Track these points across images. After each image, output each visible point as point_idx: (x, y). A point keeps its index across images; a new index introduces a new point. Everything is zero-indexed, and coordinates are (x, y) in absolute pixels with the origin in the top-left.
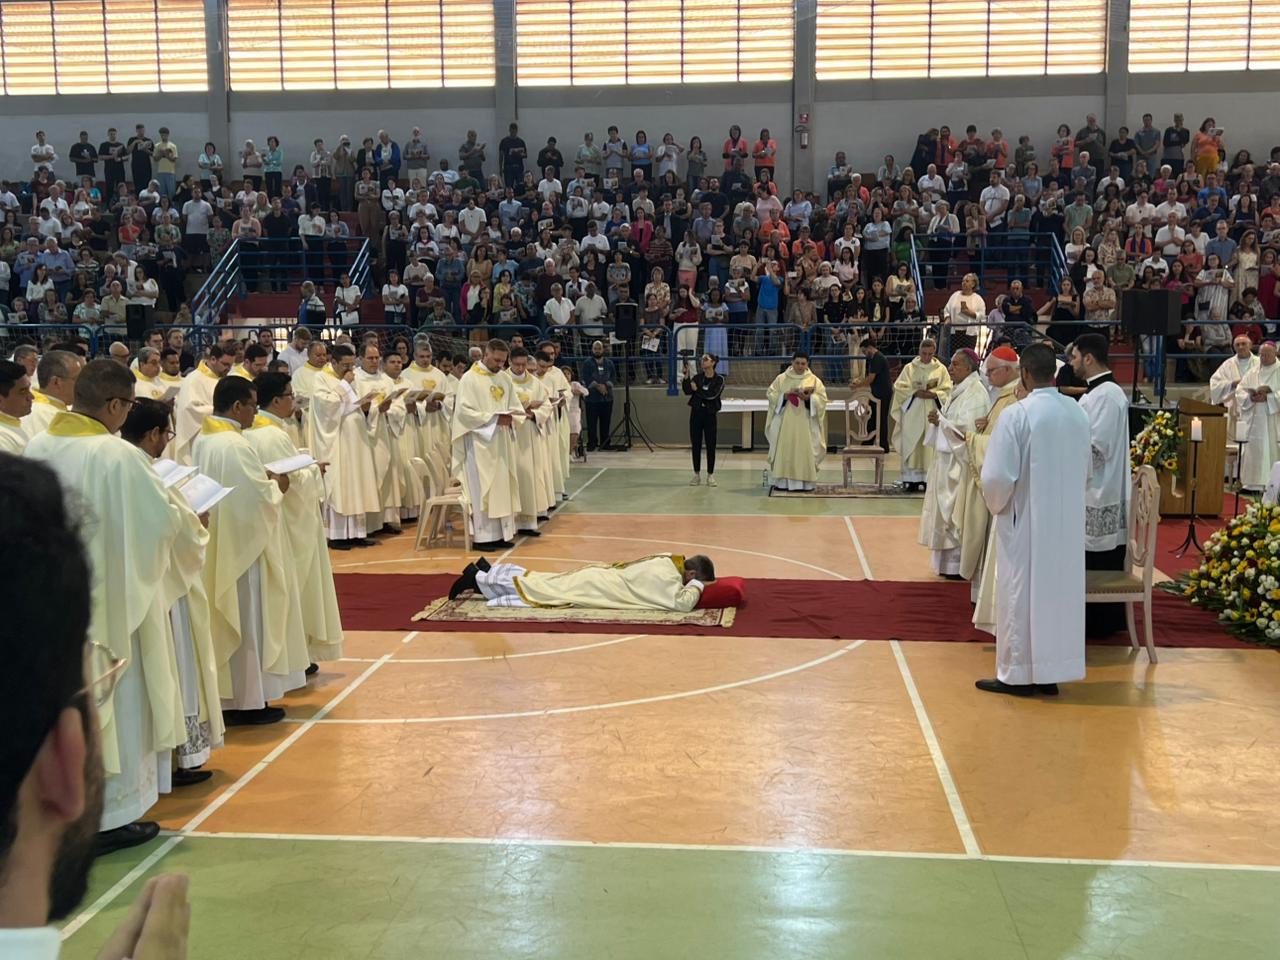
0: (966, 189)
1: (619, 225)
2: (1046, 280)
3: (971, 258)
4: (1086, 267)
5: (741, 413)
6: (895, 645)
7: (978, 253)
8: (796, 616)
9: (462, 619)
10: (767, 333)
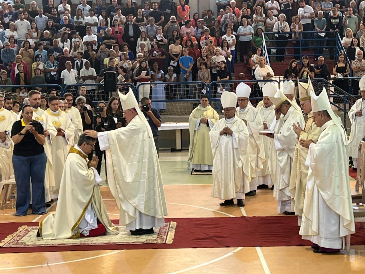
0: (291, 8)
1: (105, 29)
2: (334, 56)
3: (294, 45)
4: (355, 49)
5: (175, 130)
6: (258, 249)
7: (298, 42)
8: (206, 236)
9: (23, 246)
10: (188, 87)
